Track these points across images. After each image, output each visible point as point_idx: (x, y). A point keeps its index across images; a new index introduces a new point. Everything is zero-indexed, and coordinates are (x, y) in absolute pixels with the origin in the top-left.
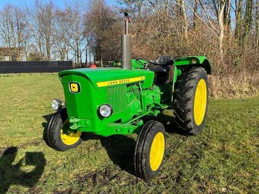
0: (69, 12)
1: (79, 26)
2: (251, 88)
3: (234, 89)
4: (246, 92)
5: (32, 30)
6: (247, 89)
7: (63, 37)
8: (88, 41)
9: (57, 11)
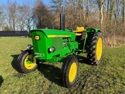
0: (25, 6)
1: (30, 14)
2: (117, 43)
3: (110, 43)
4: (115, 45)
5: (6, 15)
6: (116, 44)
7: (22, 19)
8: (34, 21)
9: (19, 6)
